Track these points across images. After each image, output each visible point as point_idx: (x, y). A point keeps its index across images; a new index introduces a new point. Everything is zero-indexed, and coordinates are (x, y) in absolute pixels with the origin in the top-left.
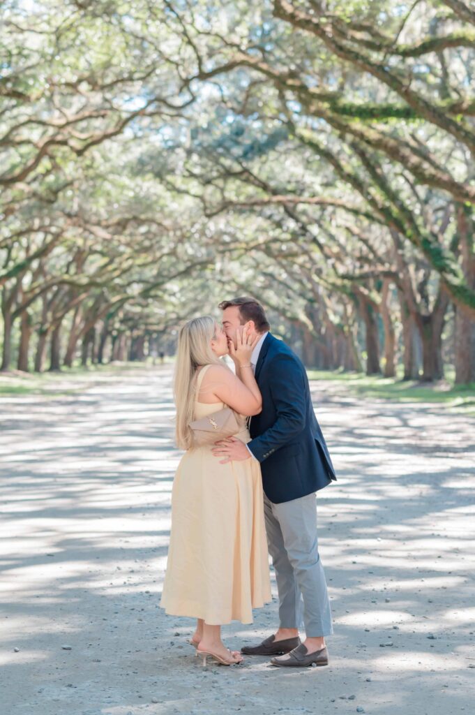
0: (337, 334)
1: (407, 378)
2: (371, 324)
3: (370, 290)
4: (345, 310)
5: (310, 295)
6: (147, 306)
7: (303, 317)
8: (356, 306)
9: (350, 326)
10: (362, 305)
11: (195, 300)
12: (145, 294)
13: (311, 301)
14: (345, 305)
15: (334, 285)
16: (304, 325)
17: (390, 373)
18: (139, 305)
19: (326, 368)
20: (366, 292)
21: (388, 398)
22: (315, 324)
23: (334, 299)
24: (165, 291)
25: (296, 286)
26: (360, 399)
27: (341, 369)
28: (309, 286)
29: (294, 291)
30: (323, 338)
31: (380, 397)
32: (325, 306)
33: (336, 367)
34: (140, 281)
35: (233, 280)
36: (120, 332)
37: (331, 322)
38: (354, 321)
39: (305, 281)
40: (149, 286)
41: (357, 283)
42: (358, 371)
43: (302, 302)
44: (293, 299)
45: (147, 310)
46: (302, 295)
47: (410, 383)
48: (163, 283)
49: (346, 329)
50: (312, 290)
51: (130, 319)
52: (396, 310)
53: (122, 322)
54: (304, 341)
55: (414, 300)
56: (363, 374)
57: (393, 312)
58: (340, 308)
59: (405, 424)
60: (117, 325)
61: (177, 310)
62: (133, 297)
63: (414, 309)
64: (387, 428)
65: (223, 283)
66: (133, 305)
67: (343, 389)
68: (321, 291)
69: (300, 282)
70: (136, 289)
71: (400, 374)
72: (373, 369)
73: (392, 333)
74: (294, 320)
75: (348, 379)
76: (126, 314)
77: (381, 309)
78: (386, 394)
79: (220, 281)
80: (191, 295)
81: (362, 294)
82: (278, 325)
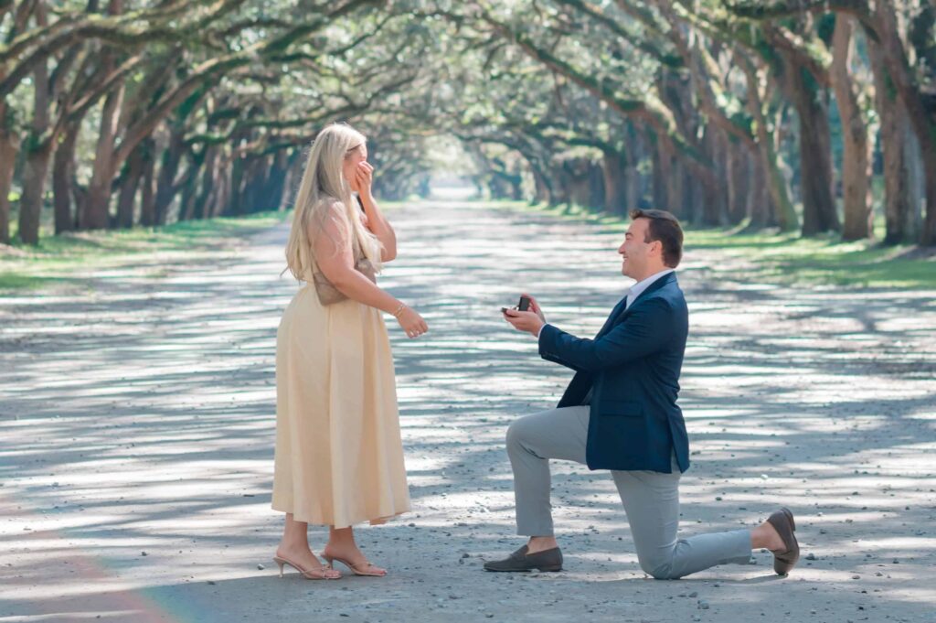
0: (735, 139)
1: (891, 240)
2: (812, 115)
3: (807, 38)
4: (753, 81)
5: (668, 48)
6: (275, 80)
7: (653, 102)
8: (777, 74)
9: (763, 121)
10: (789, 70)
11: (391, 63)
12: (274, 53)
13: (673, 62)
14: (751, 71)
15: (722, 24)
16: (657, 118)
17: (856, 230)
18: (256, 78)
19: (711, 223)
20: (798, 41)
21: (843, 282)
22: (681, 117)
23: (726, 56)
24: (320, 45)
25: (636, 27)
26: (783, 285)
27: (746, 223)
28: (666, 26)
29: (632, 40)
30: (701, 151)
31: (827, 280)
32: (705, 73)
33: (735, 221)
34: (262, 23)
35: (485, 16)
36: (210, 145)
37: (722, 111)
38: (772, 110)
39: (656, 15)
40: (282, 32)
41: (774, 22)
42: (784, 226)
43: (650, 64)
44: (630, 58)
45: (273, 92)
46: (649, 48)
47: (899, 250)
48: (317, 25)
49: (754, 126)
50: (673, 37)
51: (235, 113)
52: (866, 82)
53: (212, 120)
54: (656, 158)
55: (904, 58)
56: (797, 234)
57: (861, 87)
58: (739, 77)
59: (870, 328)
60: (201, 129)
61: (346, 88)
62: (244, 61)
63: (903, 79)
64: (827, 335)
65: (459, 21)
66: (241, 79)
67: (745, 265)
68: (695, 38)
69: (645, 16)
70: (251, 42)
71: (880, 232)
72: (819, 223)
73: (859, 136)
74: (633, 107)
75: (761, 246)
76: (222, 101)
77: (833, 79)
78: (842, 273)
79: (450, 17)
80: (379, 51)
81: (788, 45)
82: (595, 121)
